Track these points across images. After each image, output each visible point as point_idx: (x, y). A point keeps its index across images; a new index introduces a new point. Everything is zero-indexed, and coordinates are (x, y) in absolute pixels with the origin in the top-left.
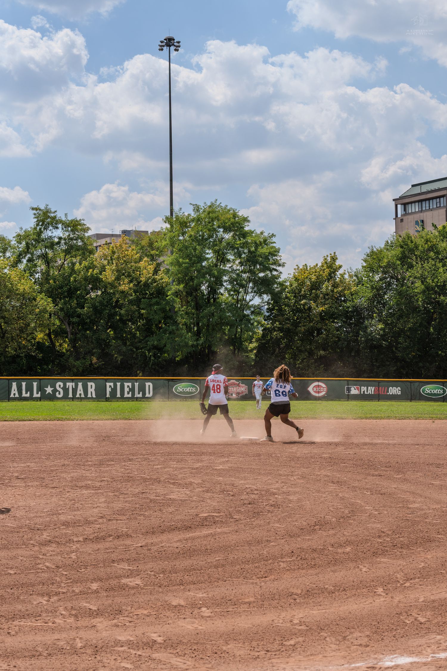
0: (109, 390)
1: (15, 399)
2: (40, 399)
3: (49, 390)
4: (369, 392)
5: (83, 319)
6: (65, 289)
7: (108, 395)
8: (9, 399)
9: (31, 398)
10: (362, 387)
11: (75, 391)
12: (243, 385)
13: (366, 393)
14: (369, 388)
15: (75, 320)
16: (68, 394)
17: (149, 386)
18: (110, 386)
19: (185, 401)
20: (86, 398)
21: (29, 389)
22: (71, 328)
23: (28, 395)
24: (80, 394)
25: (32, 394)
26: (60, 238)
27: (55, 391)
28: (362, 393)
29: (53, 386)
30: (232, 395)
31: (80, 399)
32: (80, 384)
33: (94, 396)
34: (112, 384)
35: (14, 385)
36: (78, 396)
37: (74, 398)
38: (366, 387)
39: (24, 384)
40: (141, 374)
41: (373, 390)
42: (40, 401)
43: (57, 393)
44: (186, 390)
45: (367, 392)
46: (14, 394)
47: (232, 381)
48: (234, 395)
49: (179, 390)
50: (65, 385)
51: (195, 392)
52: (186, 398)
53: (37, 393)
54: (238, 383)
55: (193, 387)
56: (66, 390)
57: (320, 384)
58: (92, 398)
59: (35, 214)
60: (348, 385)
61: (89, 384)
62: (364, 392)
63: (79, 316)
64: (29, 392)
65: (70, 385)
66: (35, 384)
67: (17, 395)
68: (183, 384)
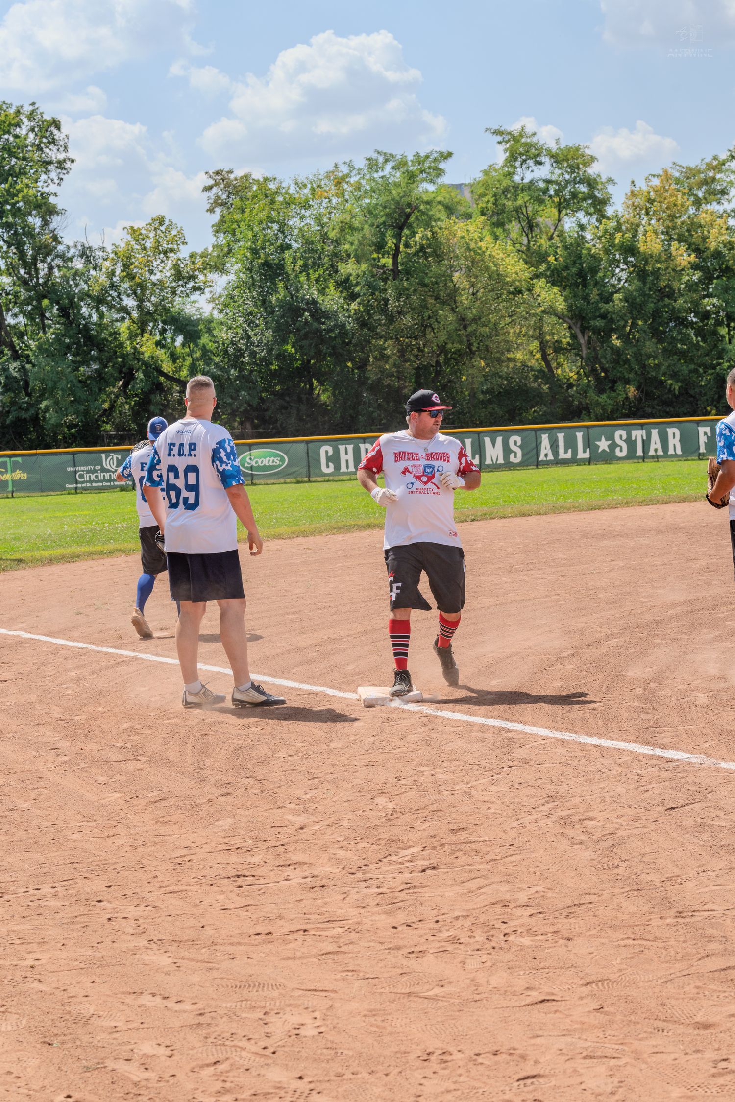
0: (703, 439)
1: (547, 464)
2: (589, 462)
3: (603, 445)
5: (612, 321)
6: (574, 270)
7: (702, 450)
8: (538, 464)
9: (574, 461)
11: (646, 444)
15: (599, 323)
16: (636, 452)
18: (705, 434)
20: (666, 455)
21: (571, 444)
22: (586, 338)
23: (569, 455)
24: (656, 450)
25: (575, 453)
26: (548, 182)
27: (613, 446)
29: (610, 437)
31: (656, 458)
32: (655, 433)
33: (679, 452)
34: (707, 430)
35: (545, 439)
36: (652, 452)
37: (644, 458)
39: (561, 437)
40: (714, 412)
42: (589, 464)
43: (618, 449)
46: (546, 455)
50: (629, 435)
53: (584, 451)
56: (631, 444)
58: (676, 455)
59: (500, 143)
61: (671, 431)
63: (603, 316)
64: (570, 451)
65: (638, 435)
66: (580, 435)
67: (551, 457)
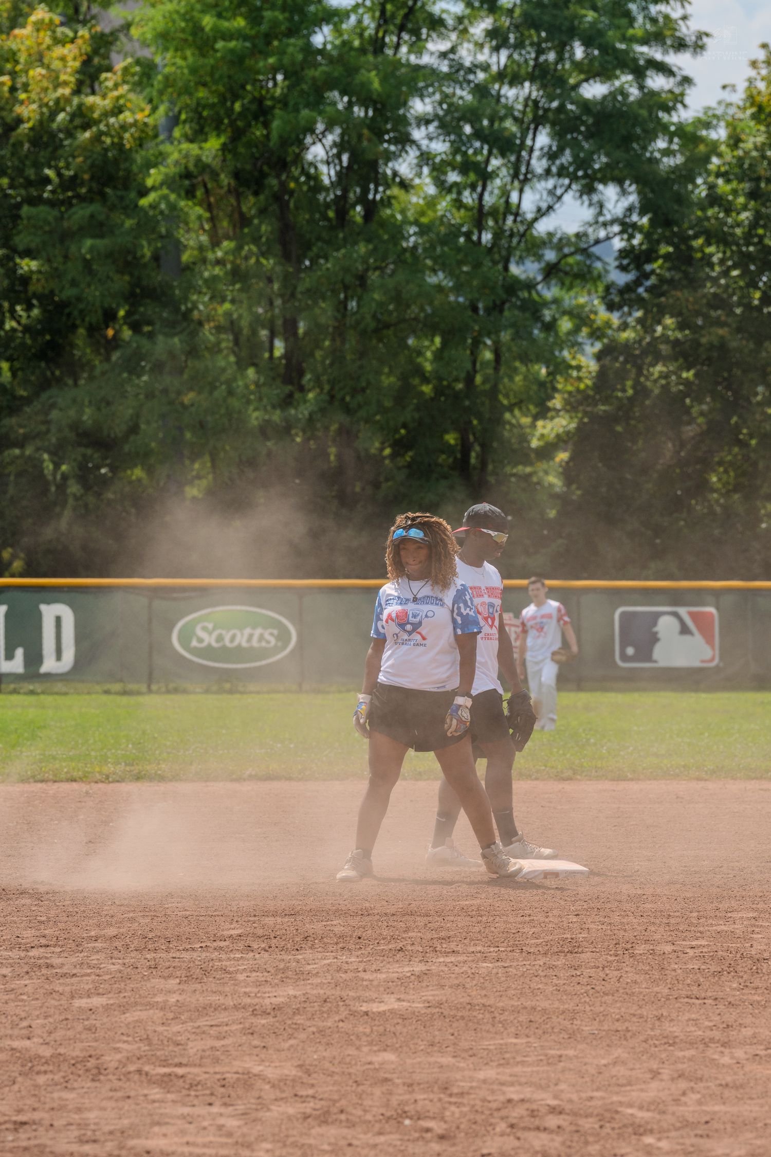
17: (58, 620)
19: (231, 692)
44: (233, 639)
49: (200, 640)
51: (276, 650)
52: (226, 675)
55: (270, 624)
68: (222, 611)
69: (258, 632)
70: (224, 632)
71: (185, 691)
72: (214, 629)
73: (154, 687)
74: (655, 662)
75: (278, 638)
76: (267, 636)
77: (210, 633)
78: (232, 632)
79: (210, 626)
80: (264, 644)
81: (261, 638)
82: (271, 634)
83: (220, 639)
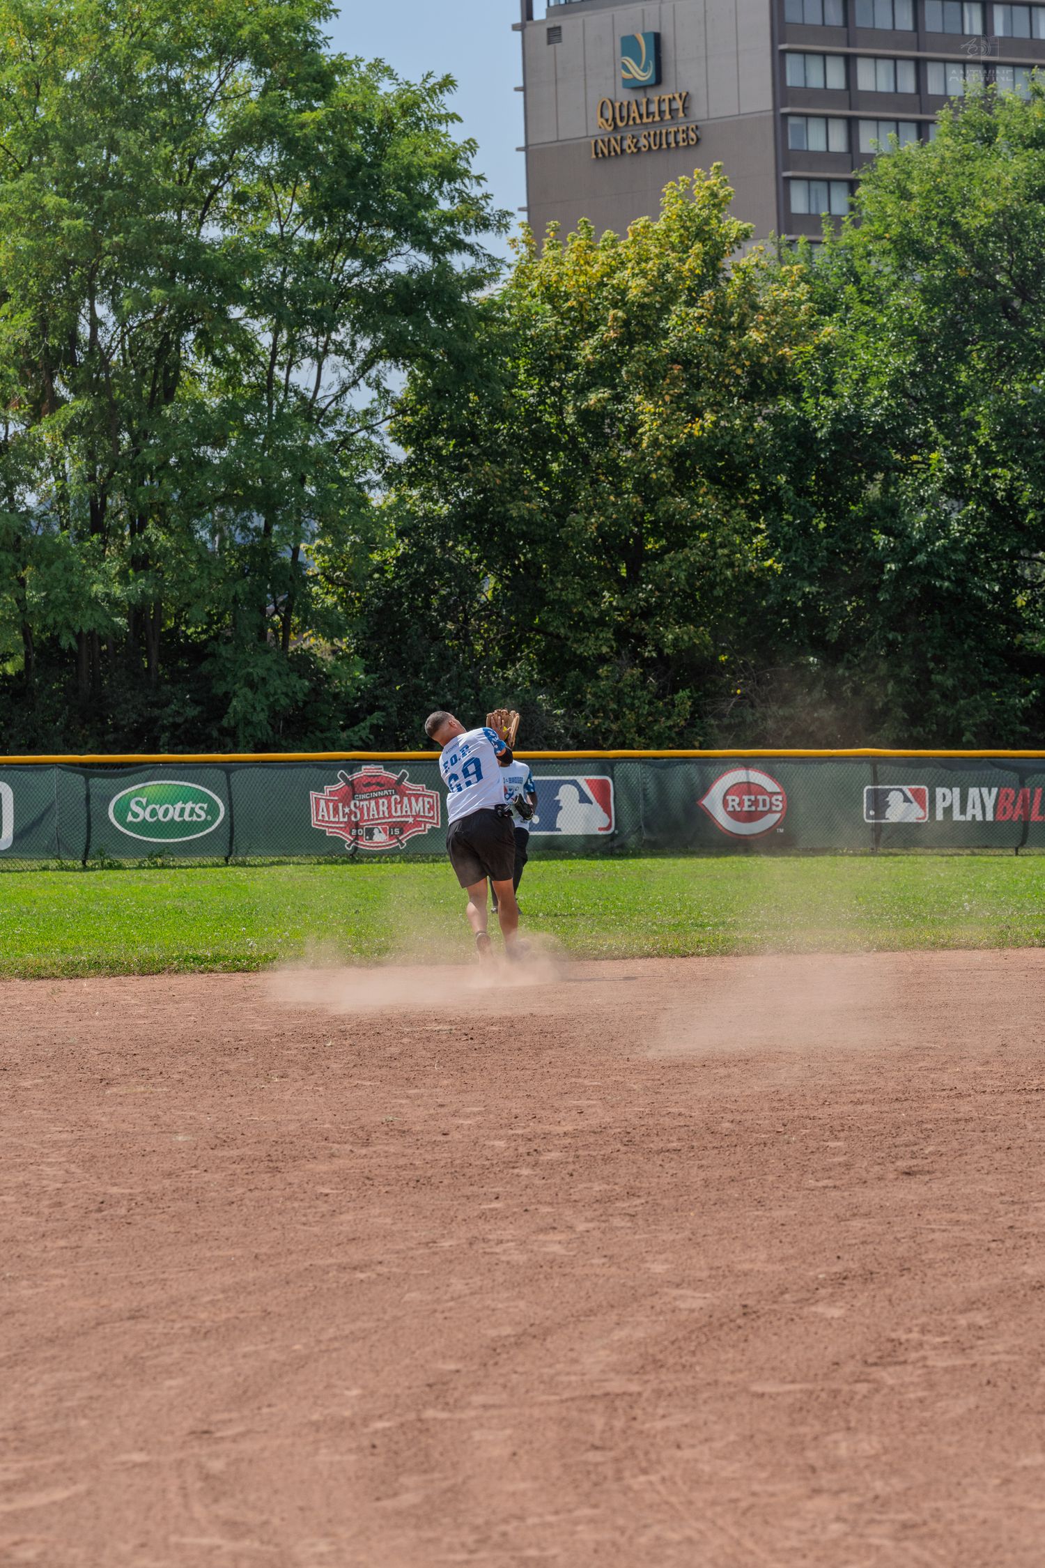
4: (974, 812)
10: (940, 791)
12: (419, 788)
13: (957, 816)
14: (973, 792)
19: (163, 866)
28: (940, 816)
30: (370, 833)
38: (957, 791)
41: (990, 803)
44: (166, 812)
45: (963, 811)
47: (366, 771)
48: (380, 837)
49: (136, 815)
51: (206, 824)
52: (162, 851)
54: (395, 777)
55: (200, 798)
57: (758, 777)
60: (875, 782)
62: (948, 811)
68: (154, 786)
69: (189, 805)
70: (157, 807)
71: (120, 867)
72: (148, 803)
73: (89, 863)
74: (559, 830)
75: (207, 813)
76: (197, 810)
77: (144, 809)
78: (164, 807)
79: (144, 801)
80: (195, 818)
81: (192, 812)
82: (201, 808)
83: (154, 813)
